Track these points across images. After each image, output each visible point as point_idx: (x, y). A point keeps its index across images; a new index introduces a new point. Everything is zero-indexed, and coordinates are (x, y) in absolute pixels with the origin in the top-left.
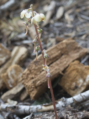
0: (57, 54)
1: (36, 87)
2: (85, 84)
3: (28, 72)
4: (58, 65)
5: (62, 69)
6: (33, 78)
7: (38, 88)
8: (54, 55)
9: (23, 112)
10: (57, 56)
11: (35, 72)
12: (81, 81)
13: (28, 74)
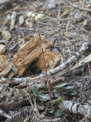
0: (34, 45)
1: (24, 66)
2: (54, 64)
3: (17, 57)
4: (35, 52)
5: (38, 55)
6: (21, 61)
7: (26, 67)
8: (32, 46)
9: (17, 82)
10: (34, 47)
11: (22, 56)
12: (52, 62)
13: (18, 58)
